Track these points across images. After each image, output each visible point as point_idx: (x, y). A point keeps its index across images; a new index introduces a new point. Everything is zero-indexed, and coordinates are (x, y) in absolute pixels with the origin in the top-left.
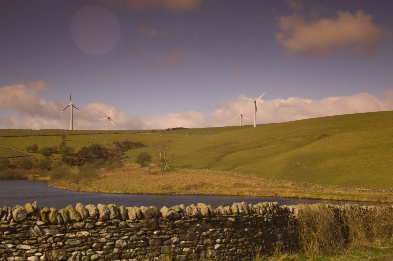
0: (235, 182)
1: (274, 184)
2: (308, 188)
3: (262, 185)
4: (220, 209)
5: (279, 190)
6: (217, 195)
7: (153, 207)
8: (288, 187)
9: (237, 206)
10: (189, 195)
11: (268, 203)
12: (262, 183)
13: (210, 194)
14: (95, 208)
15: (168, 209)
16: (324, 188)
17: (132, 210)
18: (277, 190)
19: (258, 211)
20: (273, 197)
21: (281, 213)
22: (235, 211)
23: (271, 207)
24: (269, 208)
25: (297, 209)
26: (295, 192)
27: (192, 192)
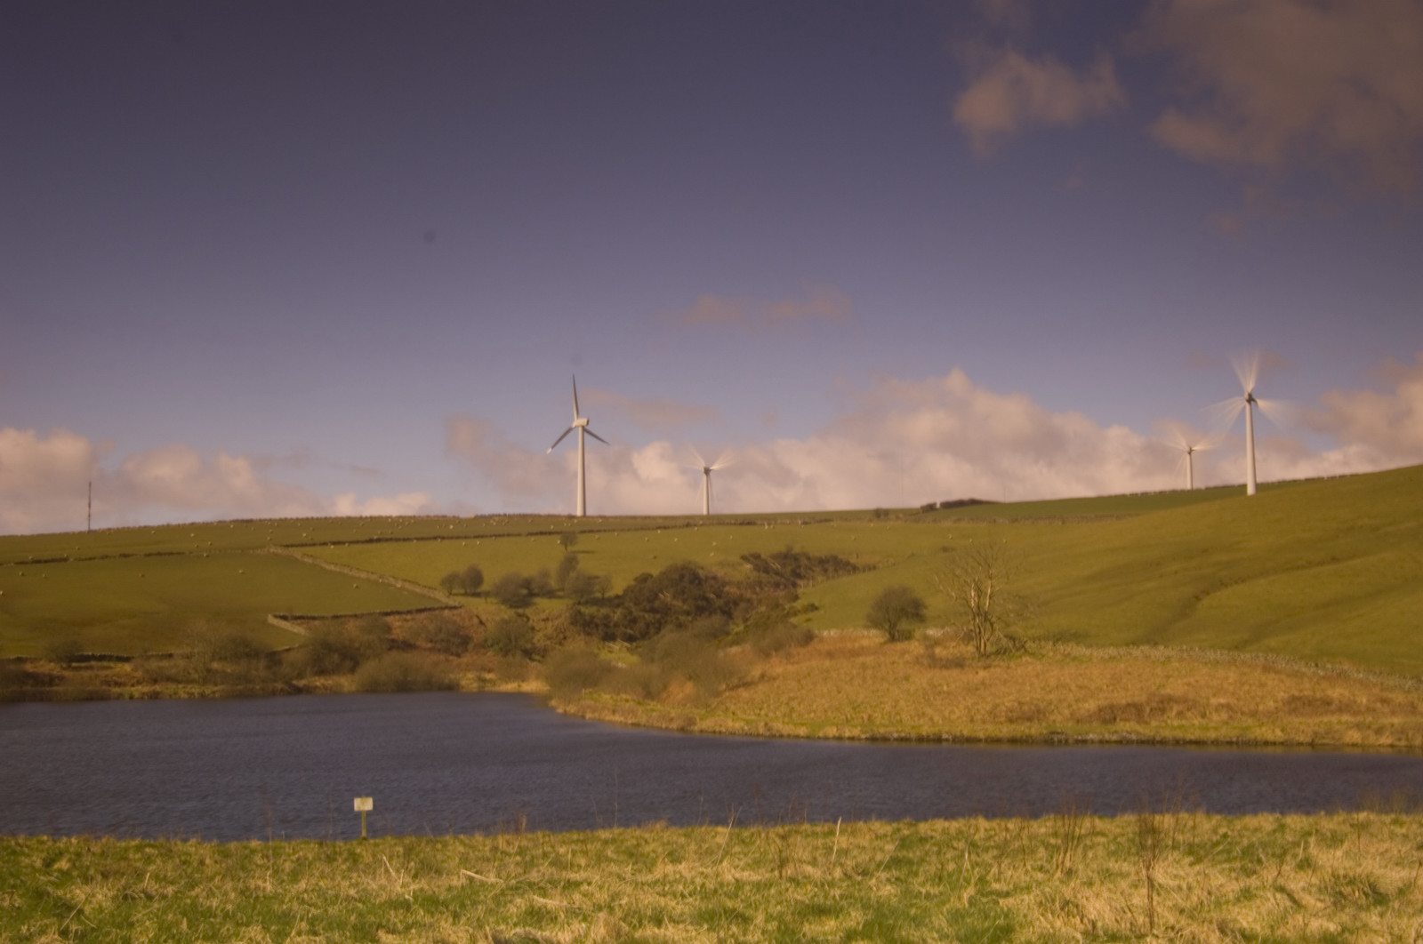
10: (1119, 742)
12: (1396, 698)
27: (1129, 730)
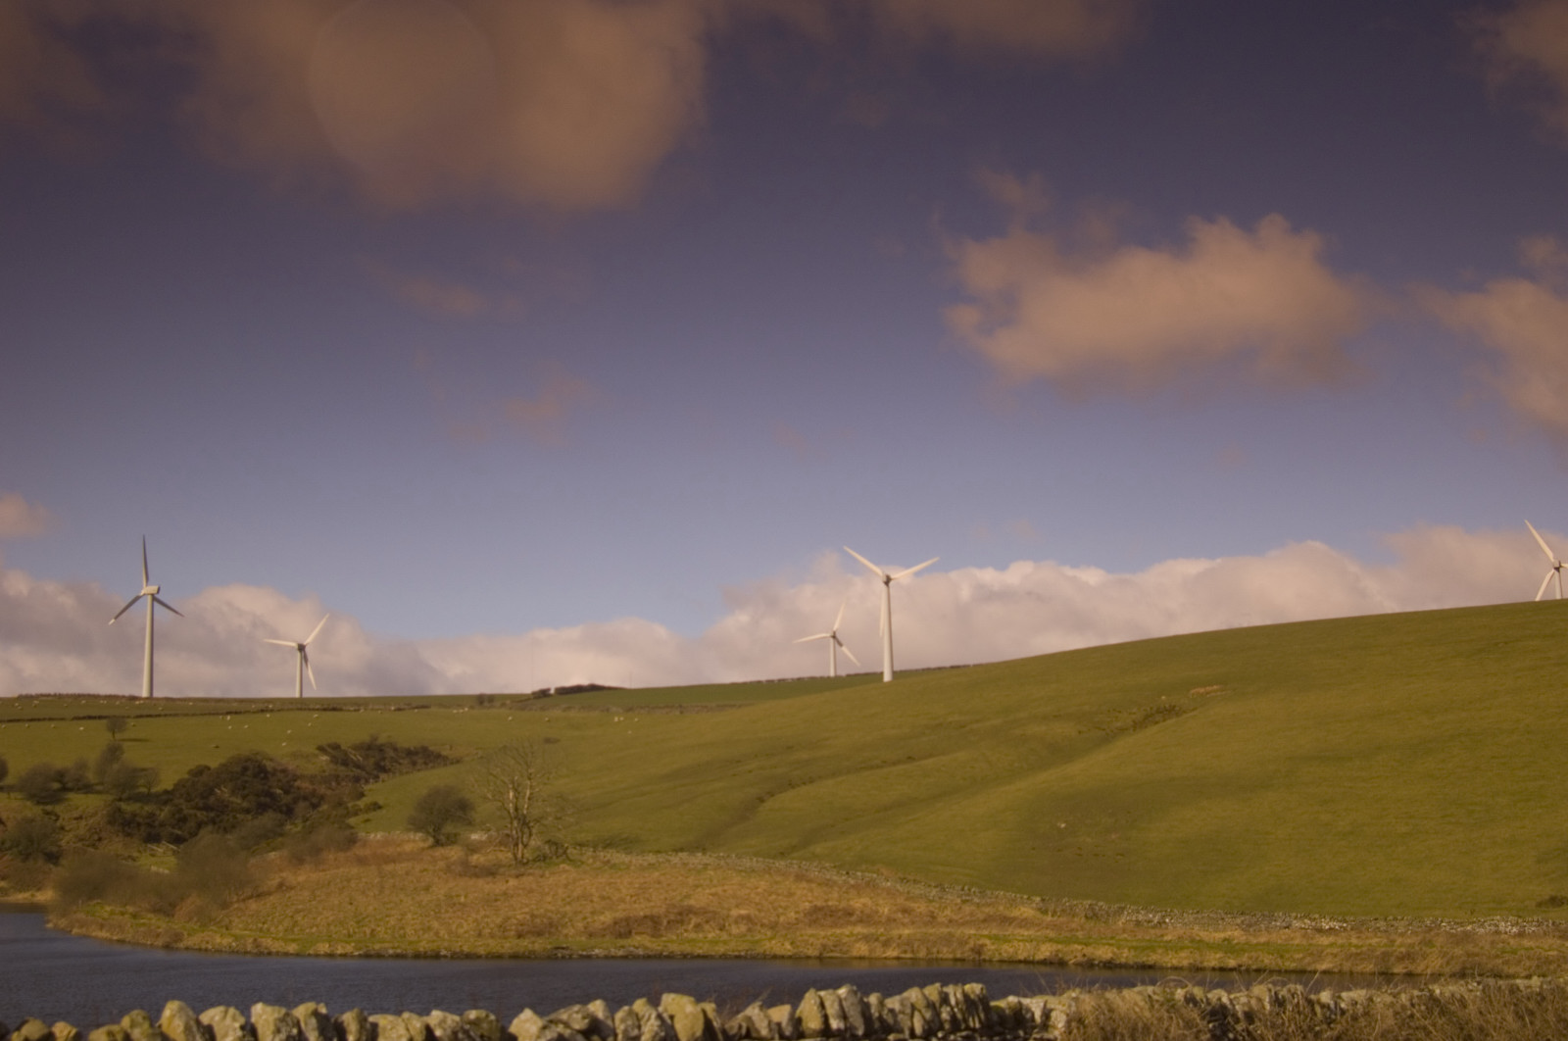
0: (810, 902)
1: (967, 909)
2: (1105, 923)
3: (921, 914)
4: (754, 1018)
5: (986, 932)
6: (738, 957)
7: (482, 1013)
8: (1023, 920)
9: (822, 1005)
10: (625, 958)
11: (945, 989)
12: (919, 907)
13: (713, 953)
14: (242, 1020)
15: (540, 1023)
16: (1167, 920)
17: (391, 1029)
18: (980, 932)
19: (906, 1024)
20: (963, 960)
21: (998, 1029)
22: (813, 1023)
23: (957, 1003)
24: (948, 1009)
25: (1062, 1012)
26: (1051, 940)
27: (637, 944)
